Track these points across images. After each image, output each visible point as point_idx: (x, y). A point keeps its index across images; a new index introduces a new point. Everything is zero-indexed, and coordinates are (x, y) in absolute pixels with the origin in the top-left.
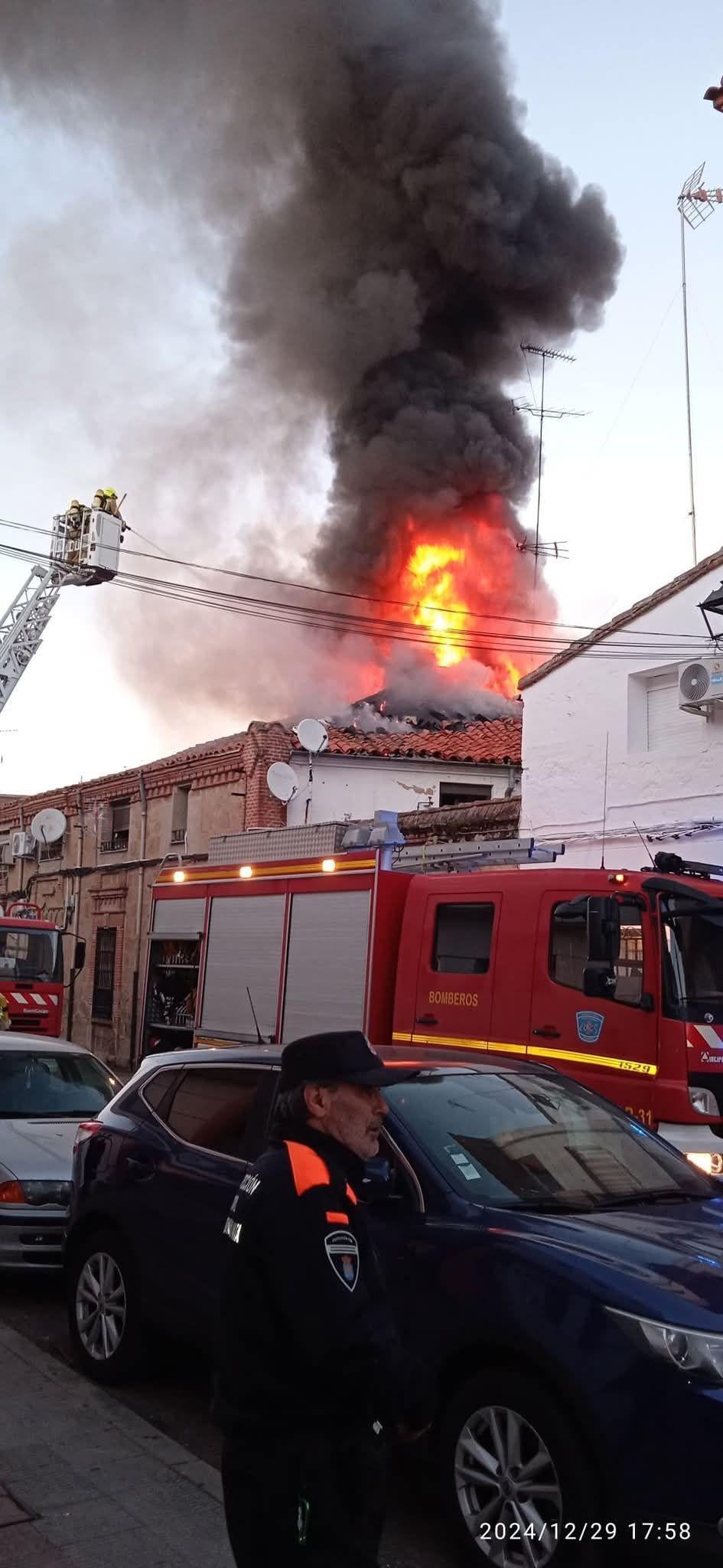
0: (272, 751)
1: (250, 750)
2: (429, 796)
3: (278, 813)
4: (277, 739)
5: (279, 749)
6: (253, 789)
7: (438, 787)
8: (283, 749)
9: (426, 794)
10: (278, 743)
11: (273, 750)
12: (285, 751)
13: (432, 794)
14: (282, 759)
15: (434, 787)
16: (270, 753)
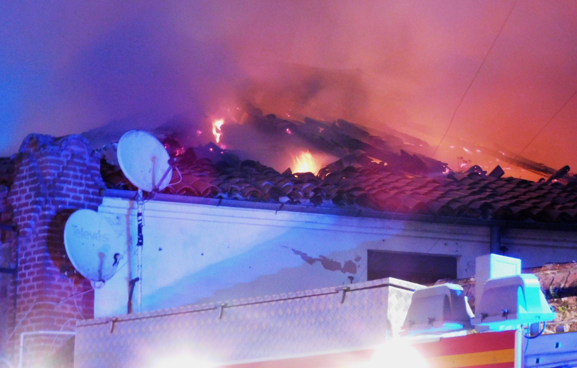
0: (68, 190)
1: (28, 188)
2: (348, 274)
3: (78, 303)
4: (78, 168)
5: (81, 185)
6: (33, 260)
7: (364, 256)
8: (88, 186)
9: (344, 271)
10: (79, 174)
11: (71, 186)
12: (91, 190)
13: (355, 272)
14: (87, 203)
15: (358, 259)
16: (64, 192)
